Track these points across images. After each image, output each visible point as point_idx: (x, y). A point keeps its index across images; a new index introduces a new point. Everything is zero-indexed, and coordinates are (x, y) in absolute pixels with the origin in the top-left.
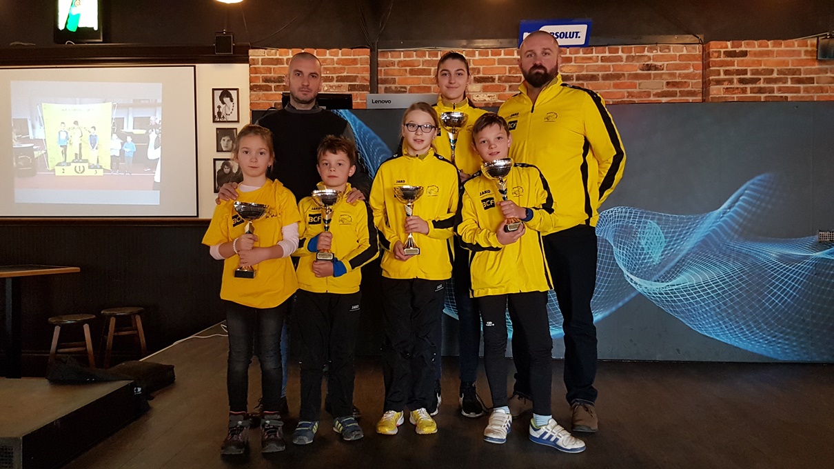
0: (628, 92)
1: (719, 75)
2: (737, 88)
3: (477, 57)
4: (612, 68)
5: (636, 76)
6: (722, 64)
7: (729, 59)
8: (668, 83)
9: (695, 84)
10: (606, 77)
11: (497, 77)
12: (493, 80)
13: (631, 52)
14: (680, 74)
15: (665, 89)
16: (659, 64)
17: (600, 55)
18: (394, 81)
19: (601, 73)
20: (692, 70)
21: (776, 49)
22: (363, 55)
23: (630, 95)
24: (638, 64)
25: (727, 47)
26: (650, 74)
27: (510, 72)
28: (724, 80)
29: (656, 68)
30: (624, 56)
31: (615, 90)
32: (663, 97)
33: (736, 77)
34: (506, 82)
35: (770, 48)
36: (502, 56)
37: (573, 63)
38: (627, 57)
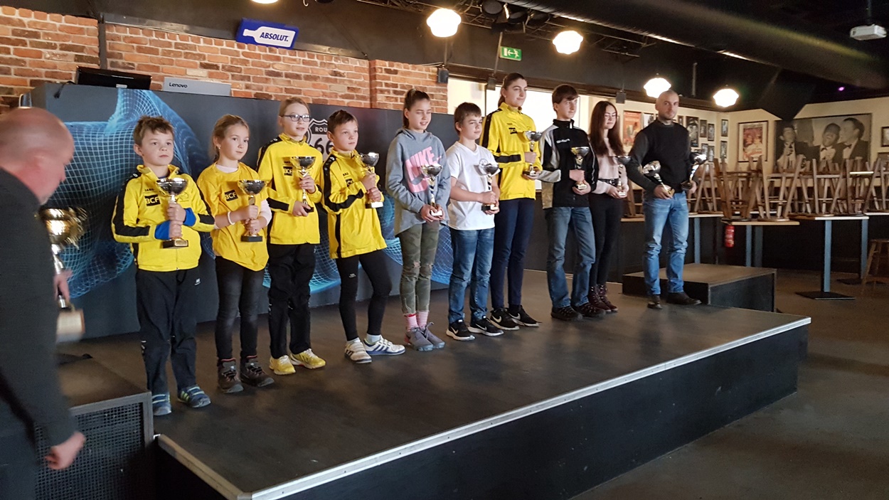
0: (323, 92)
1: (382, 86)
2: (393, 97)
3: (202, 44)
4: (311, 70)
5: (327, 80)
6: (384, 78)
7: (387, 75)
8: (348, 88)
9: (365, 91)
10: (307, 78)
11: (220, 65)
12: (217, 68)
13: (323, 59)
14: (356, 82)
15: (347, 92)
16: (342, 71)
17: (302, 58)
18: (121, 57)
19: (303, 74)
20: (363, 79)
21: (413, 71)
22: (91, 25)
23: (324, 94)
24: (327, 69)
25: (385, 66)
26: (336, 79)
27: (232, 62)
28: (386, 90)
29: (340, 75)
30: (319, 61)
31: (313, 89)
32: (347, 98)
33: (392, 89)
34: (229, 71)
35: (410, 70)
36: (224, 47)
37: (282, 62)
38: (321, 63)
